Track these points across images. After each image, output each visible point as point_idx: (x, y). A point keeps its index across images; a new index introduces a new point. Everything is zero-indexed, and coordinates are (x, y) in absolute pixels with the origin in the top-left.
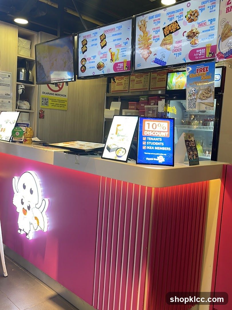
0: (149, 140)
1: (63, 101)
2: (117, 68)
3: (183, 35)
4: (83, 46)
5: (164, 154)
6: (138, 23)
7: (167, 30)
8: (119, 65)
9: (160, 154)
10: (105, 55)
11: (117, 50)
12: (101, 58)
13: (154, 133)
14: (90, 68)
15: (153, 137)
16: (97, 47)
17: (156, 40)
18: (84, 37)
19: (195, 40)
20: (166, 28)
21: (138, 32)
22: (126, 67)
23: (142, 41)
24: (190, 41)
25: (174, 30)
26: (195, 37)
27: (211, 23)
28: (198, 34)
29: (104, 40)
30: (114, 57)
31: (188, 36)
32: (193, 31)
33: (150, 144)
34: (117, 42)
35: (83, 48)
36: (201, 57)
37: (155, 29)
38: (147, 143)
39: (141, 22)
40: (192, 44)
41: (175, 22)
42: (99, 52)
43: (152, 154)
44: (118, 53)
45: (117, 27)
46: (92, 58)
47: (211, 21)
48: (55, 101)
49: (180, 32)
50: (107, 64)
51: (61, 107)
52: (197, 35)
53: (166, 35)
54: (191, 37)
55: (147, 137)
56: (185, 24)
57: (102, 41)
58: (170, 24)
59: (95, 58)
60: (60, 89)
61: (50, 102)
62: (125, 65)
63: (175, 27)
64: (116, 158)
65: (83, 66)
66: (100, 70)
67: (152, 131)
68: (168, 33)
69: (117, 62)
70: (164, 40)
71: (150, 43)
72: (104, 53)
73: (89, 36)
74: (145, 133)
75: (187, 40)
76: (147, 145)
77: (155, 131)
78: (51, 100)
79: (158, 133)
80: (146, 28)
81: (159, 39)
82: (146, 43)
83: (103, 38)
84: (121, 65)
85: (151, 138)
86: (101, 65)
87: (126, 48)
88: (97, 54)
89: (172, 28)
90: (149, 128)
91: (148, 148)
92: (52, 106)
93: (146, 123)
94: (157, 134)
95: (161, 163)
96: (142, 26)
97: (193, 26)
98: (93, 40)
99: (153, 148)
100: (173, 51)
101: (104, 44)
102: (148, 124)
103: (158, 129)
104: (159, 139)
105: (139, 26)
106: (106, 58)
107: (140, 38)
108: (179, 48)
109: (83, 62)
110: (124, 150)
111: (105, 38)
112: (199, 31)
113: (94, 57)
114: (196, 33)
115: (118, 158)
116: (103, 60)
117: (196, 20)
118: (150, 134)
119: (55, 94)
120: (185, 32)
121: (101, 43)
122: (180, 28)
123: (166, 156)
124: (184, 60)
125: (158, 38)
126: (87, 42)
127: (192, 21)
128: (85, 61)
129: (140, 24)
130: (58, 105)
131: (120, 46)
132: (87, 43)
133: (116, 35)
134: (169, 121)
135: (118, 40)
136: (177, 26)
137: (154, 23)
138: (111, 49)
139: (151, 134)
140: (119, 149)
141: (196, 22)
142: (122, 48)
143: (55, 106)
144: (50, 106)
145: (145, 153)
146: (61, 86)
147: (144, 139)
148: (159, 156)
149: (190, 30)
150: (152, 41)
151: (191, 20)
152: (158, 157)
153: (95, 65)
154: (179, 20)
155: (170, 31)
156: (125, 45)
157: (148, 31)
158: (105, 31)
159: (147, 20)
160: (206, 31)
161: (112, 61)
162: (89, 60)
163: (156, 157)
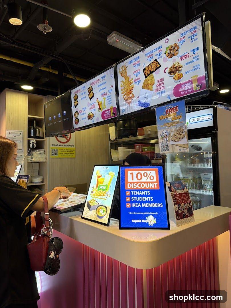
0: (134, 194)
1: (71, 150)
2: (105, 115)
3: (165, 72)
4: (75, 101)
5: (155, 213)
6: (120, 70)
7: (148, 71)
8: (106, 112)
9: (149, 213)
10: (93, 106)
11: (103, 99)
12: (90, 109)
13: (140, 186)
14: (82, 119)
15: (139, 190)
16: (87, 99)
17: (138, 83)
18: (75, 92)
19: (178, 75)
20: (146, 69)
21: (120, 78)
22: (113, 113)
23: (124, 86)
24: (173, 77)
25: (154, 69)
26: (178, 72)
27: (194, 54)
28: (181, 67)
29: (91, 92)
30: (101, 106)
31: (170, 73)
32: (175, 66)
33: (135, 200)
34: (102, 92)
35: (75, 103)
36: (187, 92)
37: (135, 72)
38: (131, 199)
39: (122, 68)
40: (176, 80)
41: (155, 61)
42: (88, 103)
43: (138, 213)
44: (105, 102)
45: (101, 78)
46: (83, 110)
47: (194, 51)
48: (64, 151)
49: (161, 69)
50: (95, 114)
51: (69, 155)
52: (180, 69)
53: (147, 76)
54: (174, 72)
55: (130, 191)
56: (165, 60)
57: (90, 93)
58: (150, 64)
59: (85, 110)
60: (68, 141)
61: (59, 152)
62: (112, 112)
63: (156, 66)
64: (96, 218)
65: (77, 118)
66: (91, 120)
67: (137, 183)
68: (149, 73)
69: (104, 110)
70: (146, 81)
71: (132, 87)
72: (93, 104)
73: (79, 91)
74: (129, 186)
75: (170, 76)
76: (131, 202)
77: (141, 183)
78: (60, 151)
79: (145, 185)
80: (127, 73)
81: (139, 82)
82: (128, 87)
83: (90, 90)
84: (108, 112)
85: (137, 192)
86: (91, 116)
87: (111, 96)
88: (86, 106)
89: (152, 68)
90: (133, 179)
91: (133, 205)
92: (61, 155)
93: (129, 172)
94: (143, 185)
95: (152, 225)
96: (123, 72)
97: (175, 60)
98: (82, 94)
99: (139, 205)
100: (156, 90)
101: (92, 95)
102: (131, 175)
103: (144, 179)
104: (146, 192)
105: (120, 72)
106: (95, 108)
107: (123, 84)
108: (161, 86)
109: (76, 115)
110: (105, 209)
111: (92, 90)
112: (182, 65)
113: (85, 108)
114: (178, 67)
115: (99, 219)
116: (92, 110)
117: (177, 54)
118: (134, 187)
119: (63, 146)
120: (167, 68)
121: (89, 95)
122: (160, 66)
123: (158, 215)
124: (168, 98)
125: (140, 80)
126: (78, 96)
127: (173, 55)
128: (78, 114)
129: (121, 70)
130: (67, 154)
131: (106, 94)
132: (78, 98)
133: (101, 85)
134: (157, 169)
135: (103, 89)
136: (157, 64)
137: (134, 67)
138: (98, 99)
139: (136, 186)
140: (100, 207)
141: (177, 56)
142: (107, 96)
143: (64, 155)
144: (59, 156)
145: (130, 213)
146: (68, 138)
147: (128, 194)
148: (148, 215)
149: (172, 65)
150: (134, 85)
151: (171, 55)
152: (147, 217)
153: (86, 116)
154: (158, 58)
155: (150, 71)
156: (110, 92)
157: (129, 75)
158: (92, 84)
159: (127, 65)
160: (190, 63)
161: (100, 109)
162: (81, 112)
163: (144, 217)
